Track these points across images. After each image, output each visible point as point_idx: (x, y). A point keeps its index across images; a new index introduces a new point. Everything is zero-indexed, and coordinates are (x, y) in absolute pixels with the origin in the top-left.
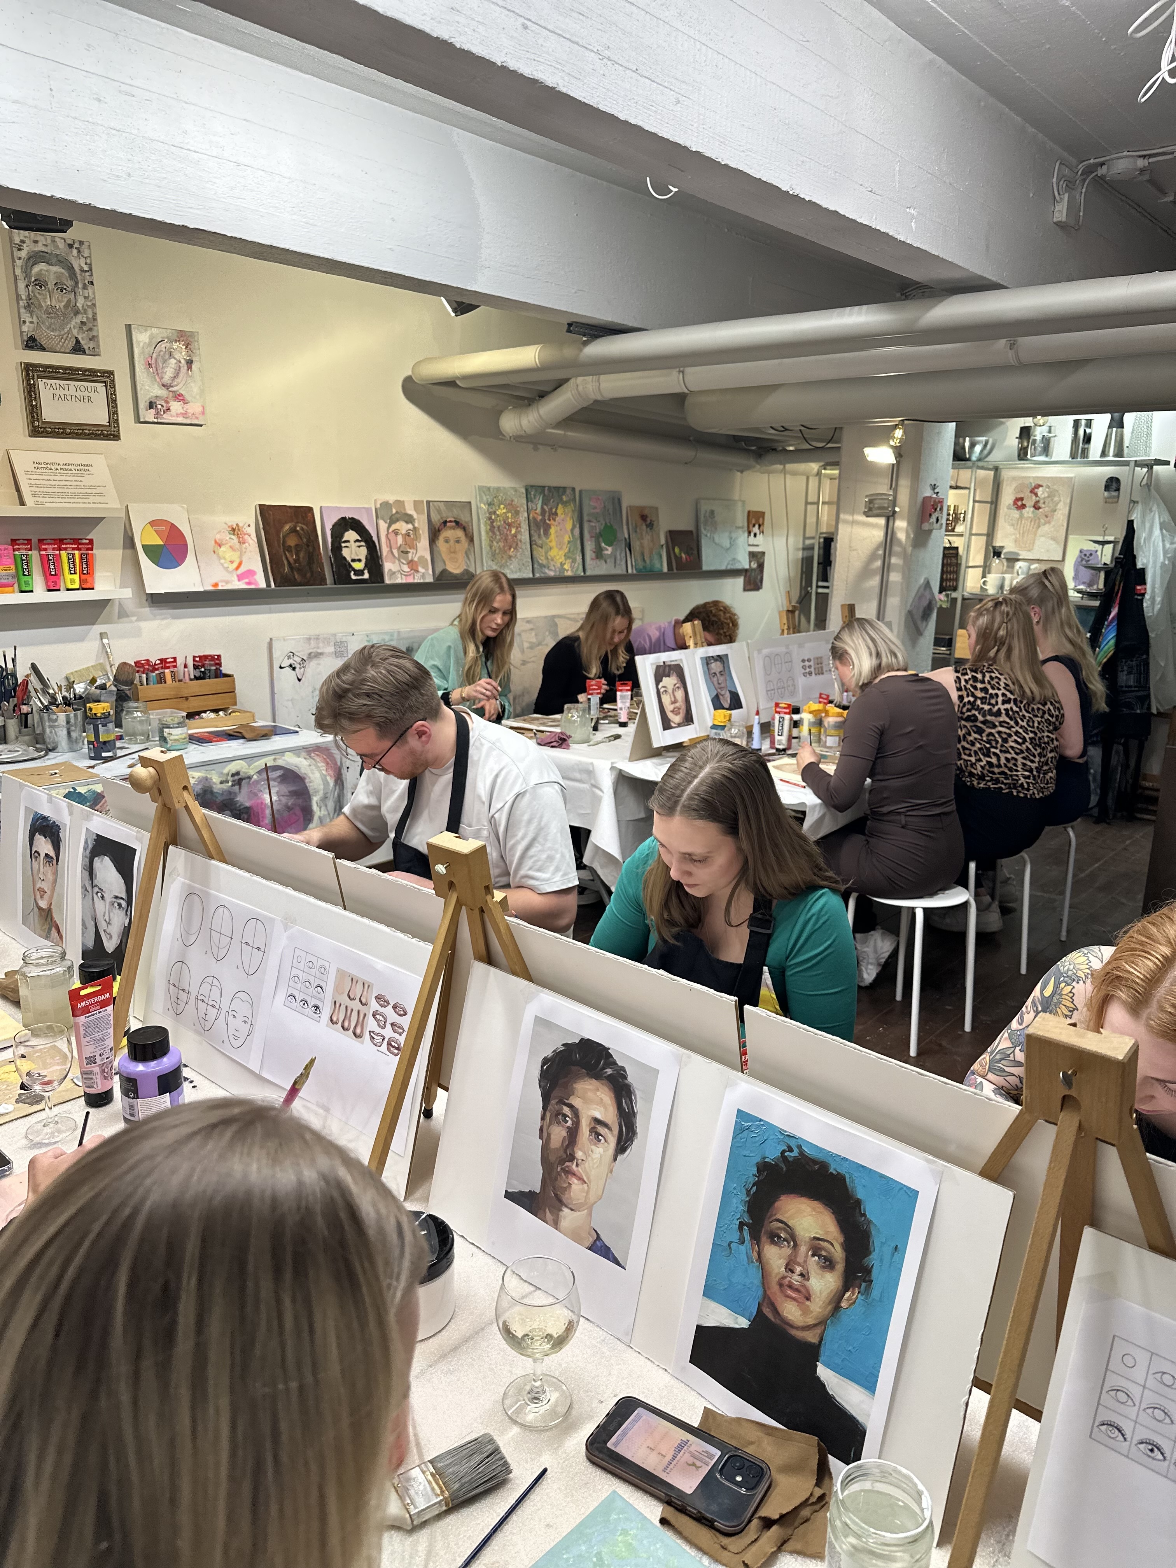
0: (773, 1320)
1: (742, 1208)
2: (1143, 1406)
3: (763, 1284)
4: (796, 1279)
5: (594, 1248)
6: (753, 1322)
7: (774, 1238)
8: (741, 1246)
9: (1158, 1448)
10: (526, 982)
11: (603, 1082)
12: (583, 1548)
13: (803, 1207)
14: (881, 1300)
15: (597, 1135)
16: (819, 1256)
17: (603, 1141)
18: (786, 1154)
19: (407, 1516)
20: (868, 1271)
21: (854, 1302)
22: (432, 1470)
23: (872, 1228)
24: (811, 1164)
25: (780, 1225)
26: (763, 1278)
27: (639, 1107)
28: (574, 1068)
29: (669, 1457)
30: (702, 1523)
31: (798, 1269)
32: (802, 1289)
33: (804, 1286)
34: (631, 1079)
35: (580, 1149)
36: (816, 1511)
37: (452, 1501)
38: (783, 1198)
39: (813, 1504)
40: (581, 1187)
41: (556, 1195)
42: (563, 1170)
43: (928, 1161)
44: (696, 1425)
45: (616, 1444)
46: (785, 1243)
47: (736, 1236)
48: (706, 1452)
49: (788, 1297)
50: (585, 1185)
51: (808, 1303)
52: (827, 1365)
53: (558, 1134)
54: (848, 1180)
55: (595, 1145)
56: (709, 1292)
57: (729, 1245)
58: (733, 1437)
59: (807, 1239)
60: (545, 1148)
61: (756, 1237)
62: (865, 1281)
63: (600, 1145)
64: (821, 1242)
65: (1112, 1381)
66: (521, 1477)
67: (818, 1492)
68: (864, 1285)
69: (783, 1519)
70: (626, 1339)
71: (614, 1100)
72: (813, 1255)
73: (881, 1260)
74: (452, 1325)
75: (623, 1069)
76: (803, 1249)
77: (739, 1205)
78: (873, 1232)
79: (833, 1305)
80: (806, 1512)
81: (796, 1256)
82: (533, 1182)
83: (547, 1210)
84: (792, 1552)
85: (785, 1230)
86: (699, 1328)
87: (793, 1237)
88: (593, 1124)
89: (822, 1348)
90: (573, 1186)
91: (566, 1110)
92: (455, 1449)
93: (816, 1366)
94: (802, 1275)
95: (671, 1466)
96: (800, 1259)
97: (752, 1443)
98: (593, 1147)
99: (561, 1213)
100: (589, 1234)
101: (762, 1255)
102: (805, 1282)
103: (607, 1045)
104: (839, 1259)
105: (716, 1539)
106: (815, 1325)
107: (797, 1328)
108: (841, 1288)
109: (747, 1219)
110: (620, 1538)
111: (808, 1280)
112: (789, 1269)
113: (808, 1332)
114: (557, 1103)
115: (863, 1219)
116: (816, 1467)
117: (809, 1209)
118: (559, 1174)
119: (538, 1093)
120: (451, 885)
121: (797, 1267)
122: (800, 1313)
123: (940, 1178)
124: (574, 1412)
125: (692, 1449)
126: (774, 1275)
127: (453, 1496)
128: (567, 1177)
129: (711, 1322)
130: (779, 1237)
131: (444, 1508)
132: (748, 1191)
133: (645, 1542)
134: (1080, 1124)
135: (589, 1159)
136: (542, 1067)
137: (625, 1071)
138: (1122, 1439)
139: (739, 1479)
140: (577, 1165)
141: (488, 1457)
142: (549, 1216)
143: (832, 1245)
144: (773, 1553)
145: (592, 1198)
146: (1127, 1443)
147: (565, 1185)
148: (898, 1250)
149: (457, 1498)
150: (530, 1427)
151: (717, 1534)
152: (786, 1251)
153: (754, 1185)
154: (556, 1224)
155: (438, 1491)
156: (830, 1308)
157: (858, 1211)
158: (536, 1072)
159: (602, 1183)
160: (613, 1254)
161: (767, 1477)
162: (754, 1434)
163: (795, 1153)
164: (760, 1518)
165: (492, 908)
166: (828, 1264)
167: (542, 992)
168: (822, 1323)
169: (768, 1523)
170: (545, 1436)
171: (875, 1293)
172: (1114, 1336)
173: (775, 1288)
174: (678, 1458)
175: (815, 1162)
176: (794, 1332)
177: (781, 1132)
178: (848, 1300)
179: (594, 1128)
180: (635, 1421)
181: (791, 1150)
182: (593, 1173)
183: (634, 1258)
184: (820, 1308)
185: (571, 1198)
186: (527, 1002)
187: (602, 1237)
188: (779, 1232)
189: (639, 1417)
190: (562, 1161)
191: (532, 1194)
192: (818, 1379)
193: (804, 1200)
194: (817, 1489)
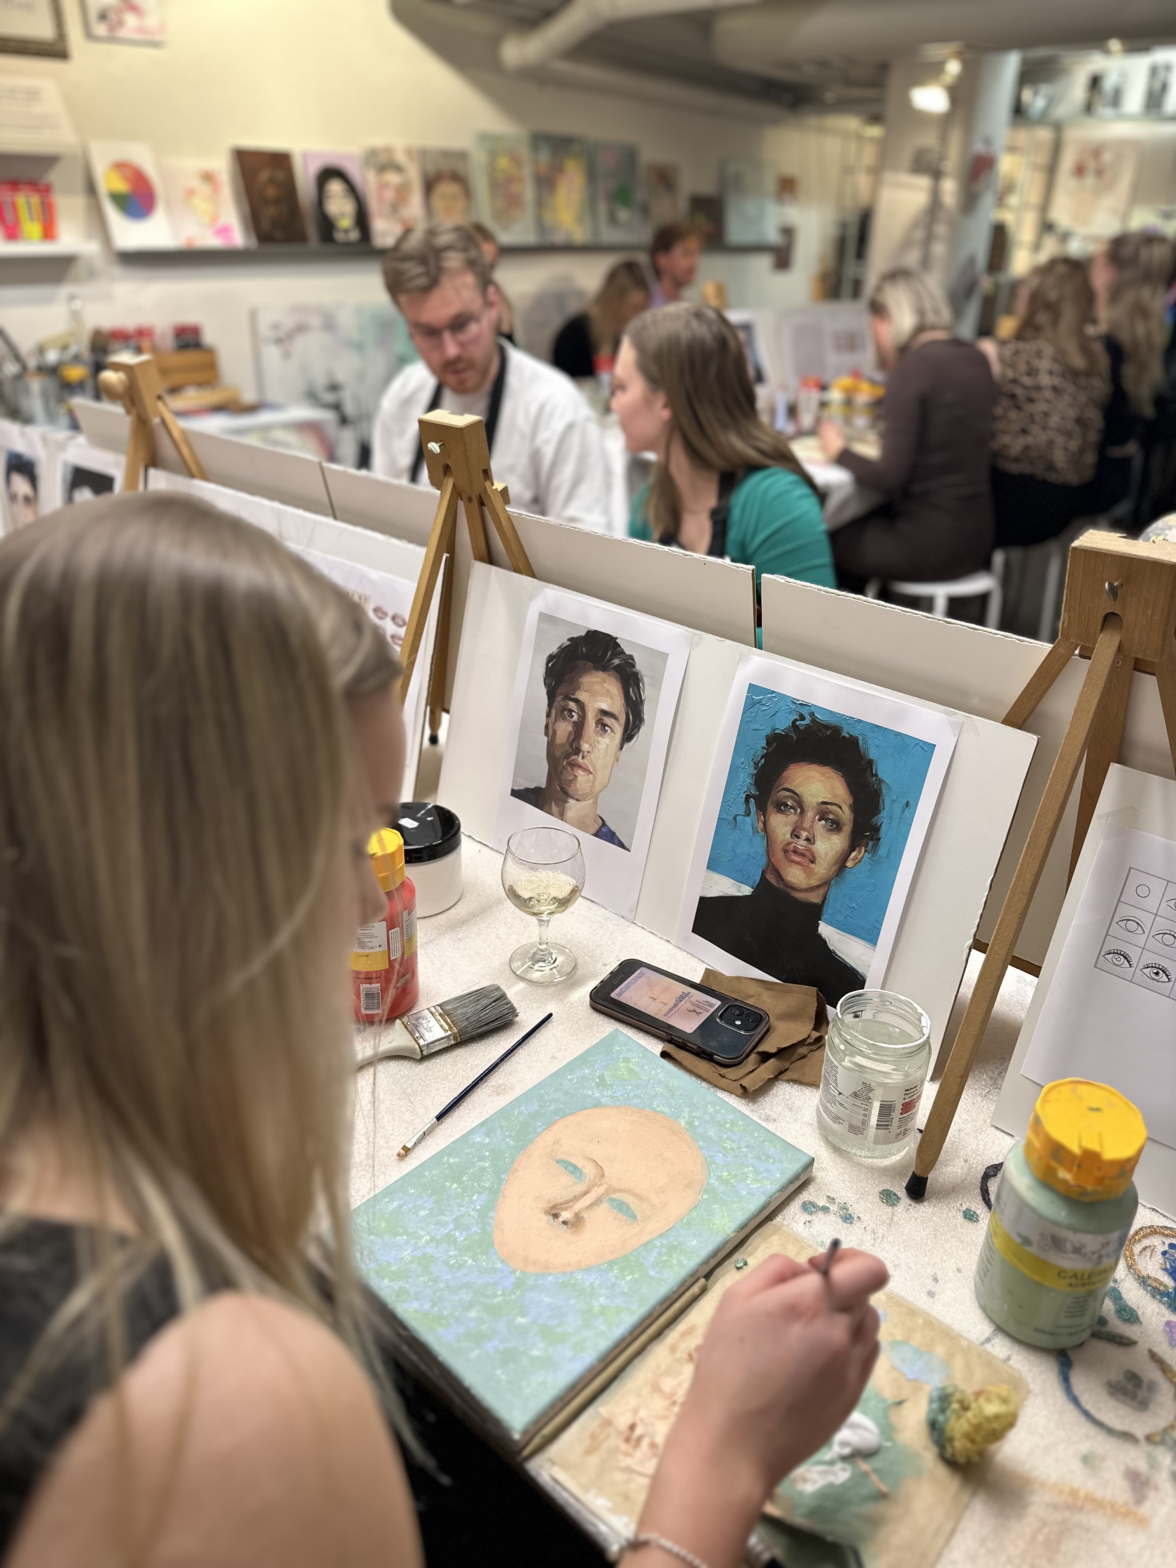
0: (776, 885)
1: (749, 781)
2: (1153, 933)
3: (768, 852)
4: (801, 844)
5: (599, 834)
6: (757, 890)
7: (781, 807)
8: (746, 818)
9: (1164, 972)
10: (529, 579)
11: (610, 673)
12: (587, 1071)
13: (813, 773)
14: (887, 857)
15: (602, 726)
16: (826, 820)
17: (609, 731)
18: (798, 723)
19: (417, 1046)
20: (876, 829)
21: (861, 861)
22: (441, 1011)
23: (883, 787)
24: (823, 730)
25: (788, 793)
26: (768, 846)
27: (647, 693)
28: (581, 663)
29: (671, 1005)
30: (702, 1058)
31: (804, 834)
32: (808, 854)
33: (809, 850)
34: (638, 667)
35: (586, 742)
36: (813, 1051)
37: (460, 1036)
38: (792, 767)
39: (810, 1044)
40: (586, 778)
41: (562, 788)
42: (569, 764)
43: (946, 714)
44: (698, 982)
45: (619, 995)
46: (792, 811)
47: (742, 809)
48: (707, 1002)
49: (793, 861)
50: (591, 776)
51: (812, 866)
52: (830, 923)
53: (564, 729)
54: (860, 742)
55: (601, 736)
56: (713, 865)
57: (735, 818)
58: (733, 991)
59: (815, 805)
60: (551, 745)
61: (762, 808)
62: (872, 839)
63: (606, 735)
64: (828, 806)
65: (1124, 911)
66: (527, 1019)
67: (815, 1034)
68: (871, 843)
69: (781, 1053)
70: (631, 917)
71: (621, 690)
72: (820, 820)
73: (891, 818)
74: (460, 904)
75: (631, 657)
76: (810, 814)
77: (746, 780)
78: (884, 791)
79: (838, 866)
80: (803, 1050)
81: (802, 822)
82: (539, 778)
83: (553, 804)
84: (788, 1081)
85: (792, 798)
86: (702, 900)
87: (800, 804)
88: (599, 716)
89: (825, 907)
90: (579, 778)
91: (572, 705)
92: (462, 997)
93: (818, 925)
94: (807, 839)
95: (673, 1012)
96: (806, 825)
97: (752, 996)
98: (600, 739)
99: (567, 805)
100: (595, 821)
101: (768, 826)
102: (810, 846)
103: (614, 635)
104: (846, 822)
105: (715, 1070)
106: (819, 886)
107: (801, 890)
108: (847, 848)
109: (754, 792)
110: (622, 1065)
111: (814, 843)
112: (795, 835)
113: (810, 894)
114: (563, 699)
115: (874, 779)
116: (814, 1013)
117: (818, 775)
118: (565, 767)
119: (544, 691)
120: (447, 469)
121: (802, 832)
122: (804, 875)
123: (960, 730)
124: (578, 972)
125: (693, 999)
126: (778, 843)
127: (461, 1032)
128: (573, 770)
129: (714, 892)
130: (786, 805)
131: (453, 1042)
132: (756, 764)
133: (646, 1068)
134: (1120, 643)
135: (595, 750)
136: (547, 664)
137: (633, 660)
138: (1128, 966)
139: (738, 1023)
140: (583, 757)
141: (494, 1001)
142: (554, 808)
143: (840, 808)
144: (769, 1079)
145: (598, 788)
146: (1133, 969)
147: (570, 778)
148: (910, 806)
149: (465, 1033)
150: (536, 982)
151: (716, 1066)
152: (792, 817)
153: (762, 758)
154: (562, 816)
155: (447, 1027)
156: (834, 868)
157: (869, 771)
158: (541, 671)
159: (607, 772)
160: (618, 838)
161: (765, 1021)
162: (753, 989)
163: (807, 721)
164: (758, 1053)
165: (492, 496)
166: (835, 826)
167: (547, 587)
168: (826, 884)
169: (765, 1057)
170: (550, 990)
171: (882, 850)
172: (1131, 868)
173: (780, 854)
174: (679, 1006)
175: (827, 727)
176: (797, 895)
177: (794, 701)
178: (854, 859)
179: (600, 720)
180: (638, 977)
181: (802, 718)
182: (599, 764)
183: (639, 840)
184: (824, 869)
185: (577, 789)
186: (531, 600)
187: (607, 823)
188: (786, 800)
189: (642, 974)
190: (567, 756)
191: (537, 790)
192: (820, 936)
193: (813, 766)
194: (814, 1032)
